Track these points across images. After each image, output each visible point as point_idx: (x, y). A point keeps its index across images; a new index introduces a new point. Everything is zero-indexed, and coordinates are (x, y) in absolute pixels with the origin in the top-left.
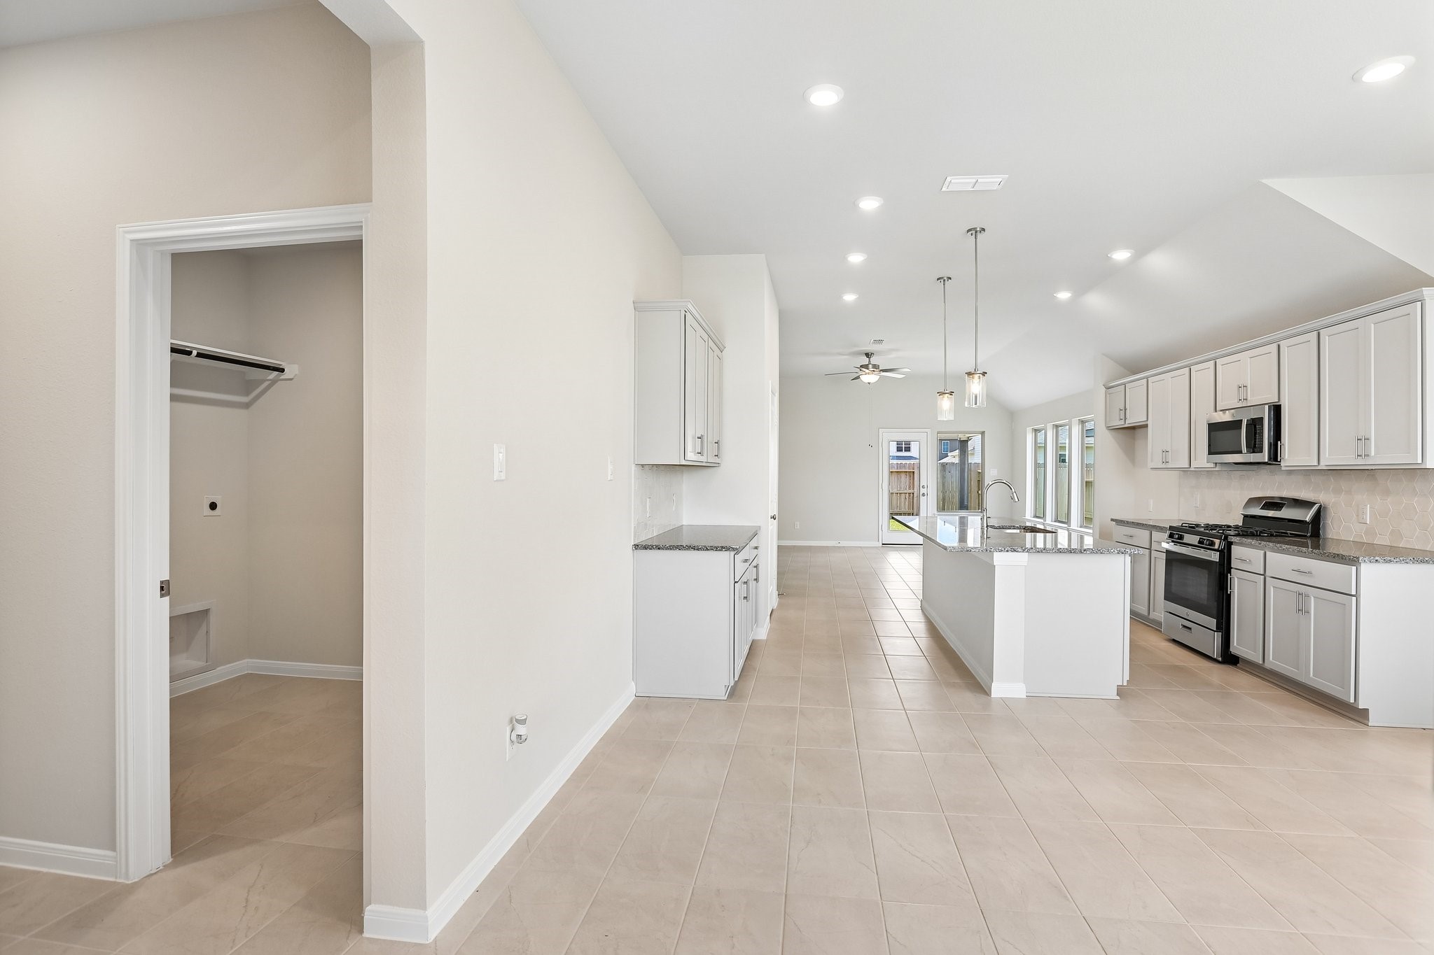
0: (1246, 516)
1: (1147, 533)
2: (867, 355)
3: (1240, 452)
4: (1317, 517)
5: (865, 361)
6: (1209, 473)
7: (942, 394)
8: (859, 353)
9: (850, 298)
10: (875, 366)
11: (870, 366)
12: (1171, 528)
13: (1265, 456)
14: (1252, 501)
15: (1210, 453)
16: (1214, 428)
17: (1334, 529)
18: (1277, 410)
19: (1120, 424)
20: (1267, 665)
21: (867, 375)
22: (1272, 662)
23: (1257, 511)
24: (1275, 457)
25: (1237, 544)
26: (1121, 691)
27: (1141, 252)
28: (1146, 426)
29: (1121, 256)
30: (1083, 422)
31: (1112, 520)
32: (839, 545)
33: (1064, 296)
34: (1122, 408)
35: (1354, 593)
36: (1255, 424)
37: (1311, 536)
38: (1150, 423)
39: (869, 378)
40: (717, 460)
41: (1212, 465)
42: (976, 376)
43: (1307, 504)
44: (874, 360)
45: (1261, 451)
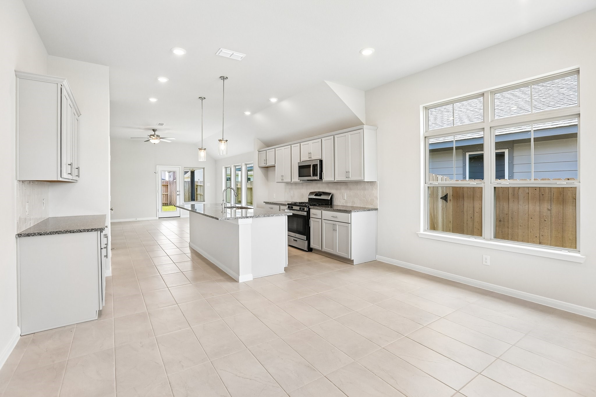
0: (309, 199)
1: (279, 206)
2: (154, 130)
3: (310, 176)
4: (332, 198)
5: (153, 133)
6: (299, 184)
7: (200, 149)
8: (149, 129)
9: (153, 100)
10: (157, 136)
11: (155, 136)
12: (288, 204)
13: (318, 178)
14: (311, 193)
15: (299, 176)
16: (301, 168)
17: (336, 202)
18: (321, 161)
19: (264, 165)
20: (323, 250)
21: (154, 140)
22: (325, 249)
23: (313, 197)
24: (321, 178)
25: (312, 208)
26: (286, 269)
27: (280, 100)
28: (275, 166)
29: (274, 100)
30: (246, 165)
31: (264, 202)
33: (248, 113)
34: (265, 159)
35: (350, 223)
36: (315, 166)
37: (330, 204)
38: (276, 165)
39: (154, 141)
40: (77, 178)
41: (299, 181)
42: (223, 142)
43: (328, 194)
44: (157, 133)
45: (317, 176)
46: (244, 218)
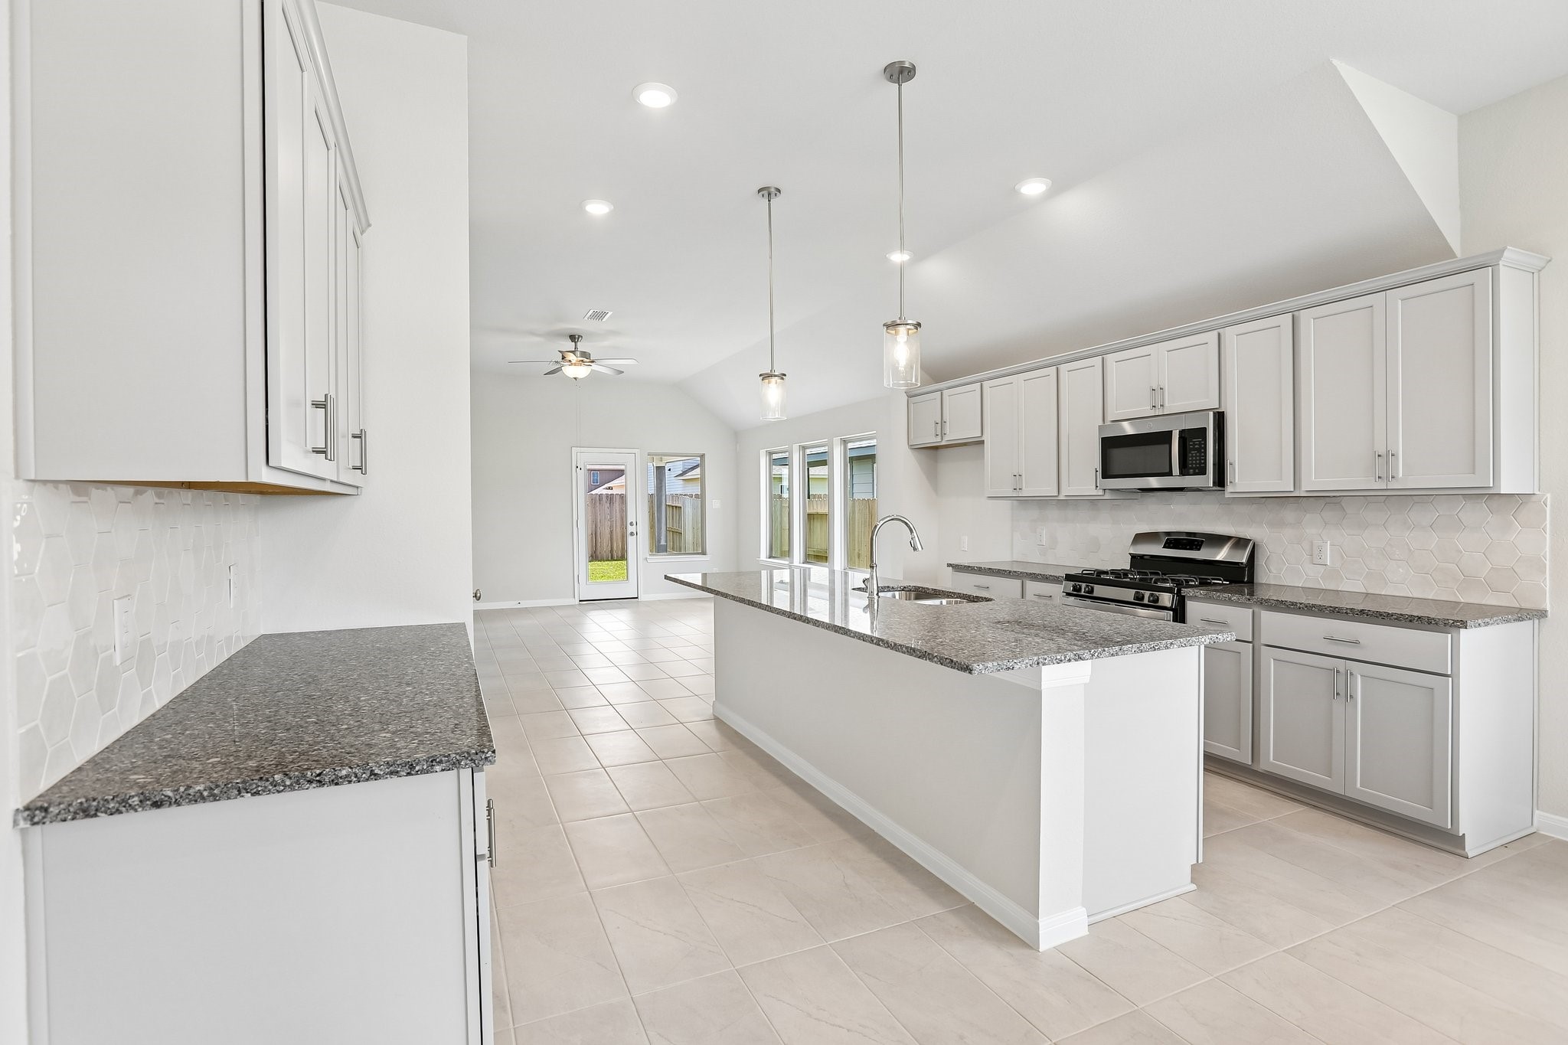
0: (1134, 557)
1: (1018, 583)
2: (573, 338)
3: (1170, 474)
4: (1252, 557)
5: (571, 346)
6: (1093, 502)
7: (765, 377)
8: (559, 335)
9: (598, 209)
10: (585, 354)
11: (578, 353)
12: (1069, 578)
13: (1209, 479)
15: (1106, 474)
16: (1110, 445)
17: (1271, 573)
18: (1220, 418)
19: (931, 440)
20: (1263, 766)
21: (573, 367)
22: (1271, 760)
23: (1157, 550)
24: (1220, 481)
25: (1195, 598)
28: (982, 442)
29: (1033, 188)
30: (845, 442)
31: (949, 565)
32: (519, 606)
33: (898, 257)
34: (939, 421)
35: (1449, 673)
36: (1192, 439)
37: (1247, 582)
38: (986, 438)
39: (575, 371)
41: (1101, 492)
42: (902, 330)
43: (1240, 543)
44: (582, 346)
45: (1202, 471)
46: (1069, 660)
